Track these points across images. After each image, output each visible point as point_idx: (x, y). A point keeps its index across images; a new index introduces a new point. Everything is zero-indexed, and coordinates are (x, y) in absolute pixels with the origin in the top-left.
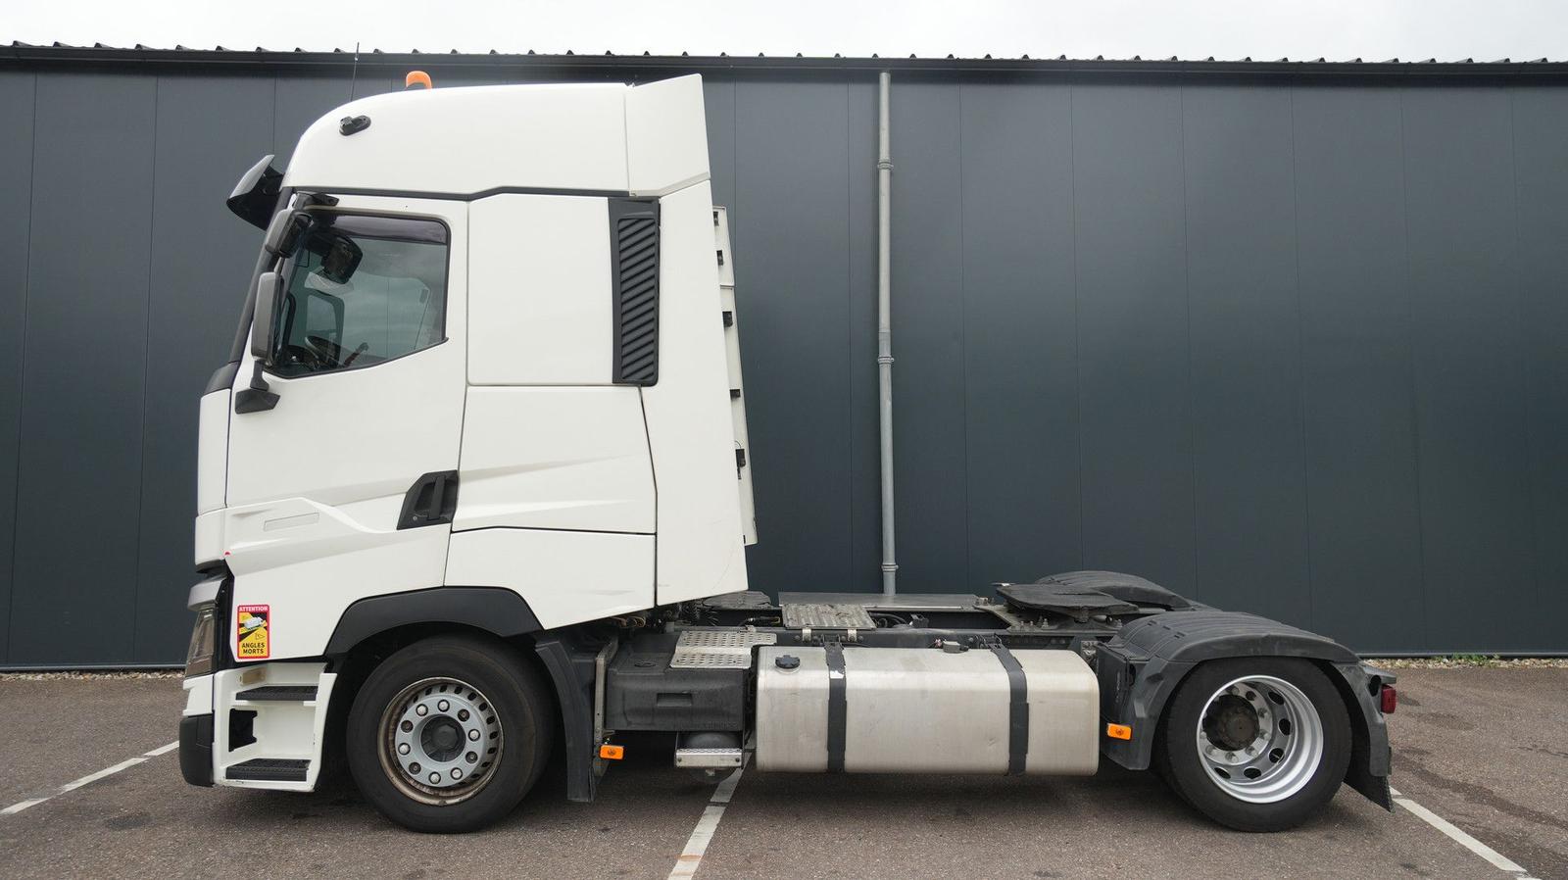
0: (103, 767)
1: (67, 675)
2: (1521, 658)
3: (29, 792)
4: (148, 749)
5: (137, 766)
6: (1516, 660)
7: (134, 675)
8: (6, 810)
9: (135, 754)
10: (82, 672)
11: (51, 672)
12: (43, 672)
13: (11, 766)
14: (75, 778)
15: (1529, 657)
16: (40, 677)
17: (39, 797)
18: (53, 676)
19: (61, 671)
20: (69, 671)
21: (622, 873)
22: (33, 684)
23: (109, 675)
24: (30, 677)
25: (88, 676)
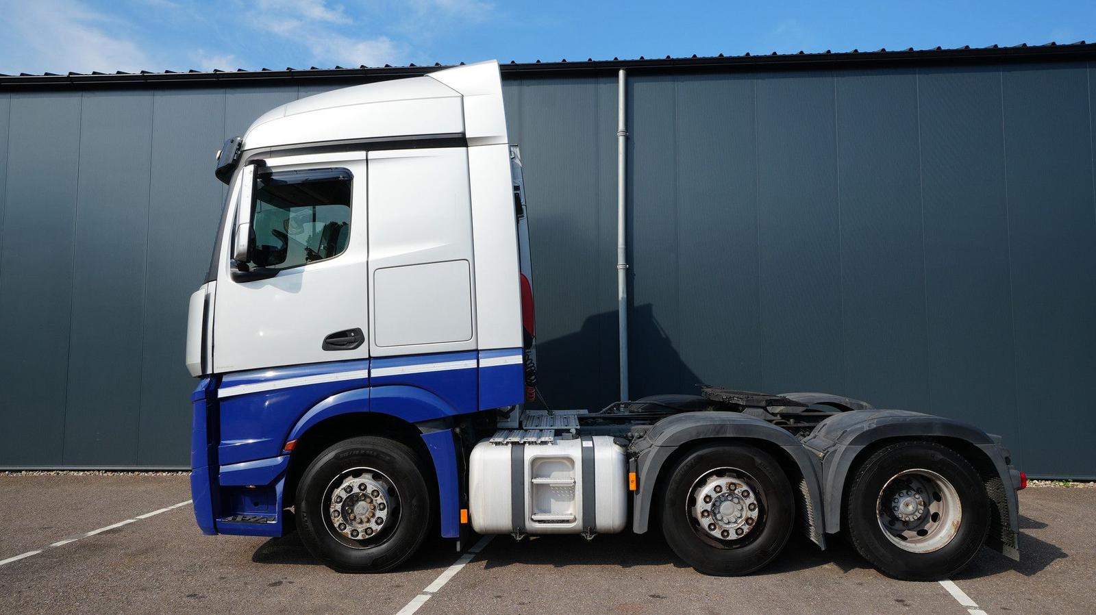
0: (111, 524)
1: (97, 473)
3: (68, 535)
4: (138, 515)
5: (130, 524)
7: (137, 473)
8: (54, 545)
9: (130, 518)
10: (106, 471)
11: (88, 471)
12: (84, 471)
13: (59, 522)
14: (94, 529)
16: (81, 473)
17: (73, 538)
18: (89, 473)
19: (94, 470)
20: (99, 471)
21: (398, 586)
22: (76, 478)
23: (122, 473)
24: (76, 474)
25: (109, 474)
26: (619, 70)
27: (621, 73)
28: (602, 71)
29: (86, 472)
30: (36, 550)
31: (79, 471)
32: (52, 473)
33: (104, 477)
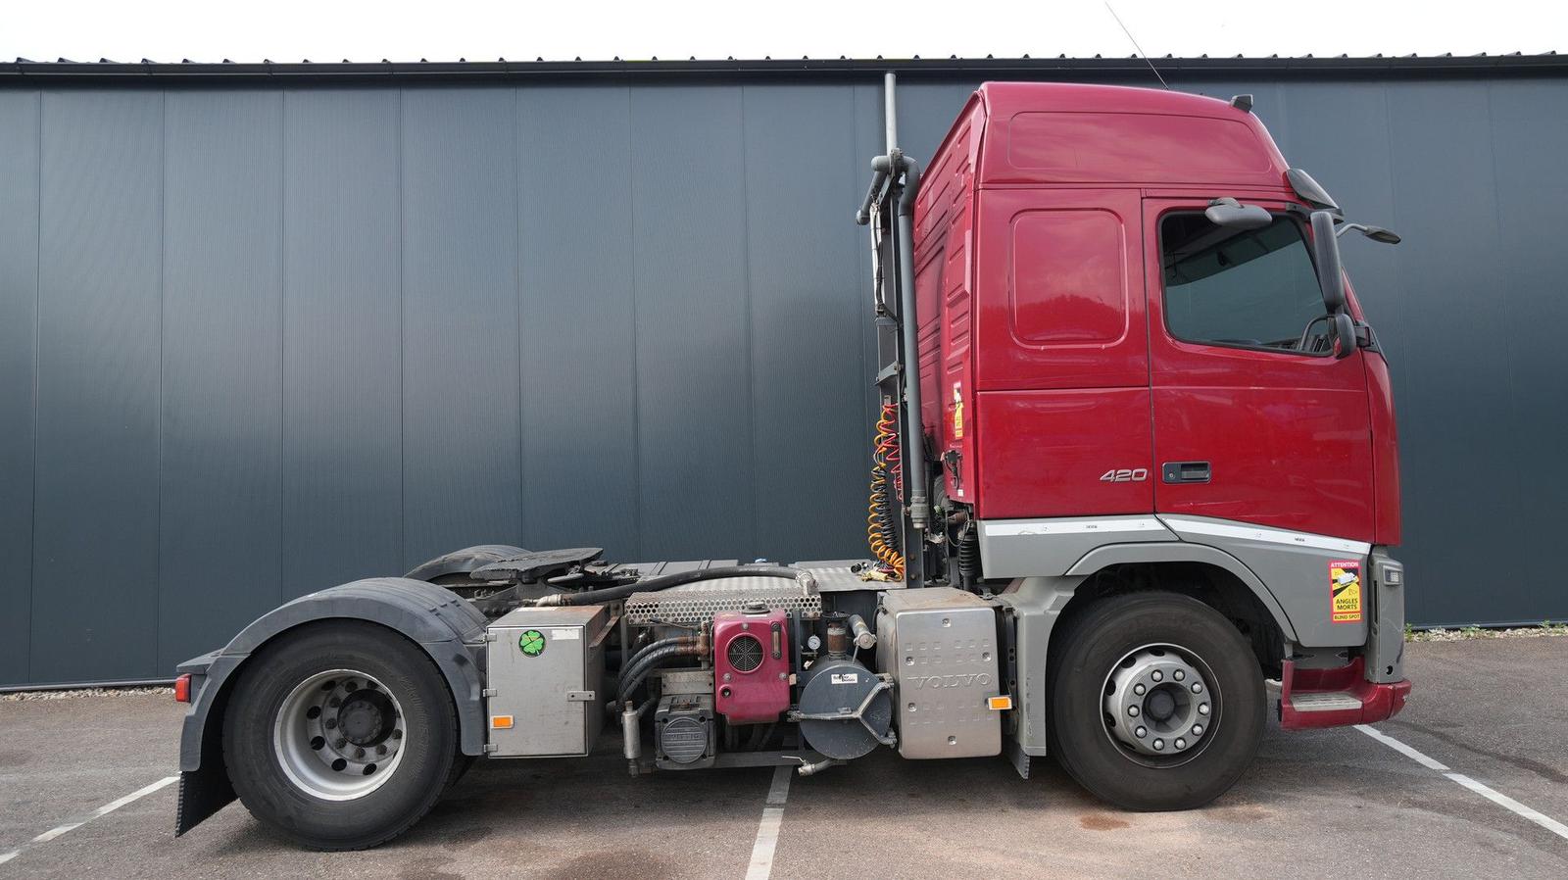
1: (90, 693)
2: (1514, 628)
3: (64, 816)
6: (1508, 630)
7: (158, 690)
8: (40, 838)
10: (105, 688)
11: (74, 689)
12: (66, 690)
14: (110, 799)
15: (1521, 627)
16: (63, 695)
18: (76, 694)
19: (84, 689)
20: (93, 689)
22: (56, 701)
23: (132, 692)
24: (53, 695)
25: (111, 693)
26: (886, 72)
27: (889, 78)
28: (862, 74)
29: (71, 692)
30: (9, 852)
31: (58, 690)
32: (12, 697)
33: (103, 700)
